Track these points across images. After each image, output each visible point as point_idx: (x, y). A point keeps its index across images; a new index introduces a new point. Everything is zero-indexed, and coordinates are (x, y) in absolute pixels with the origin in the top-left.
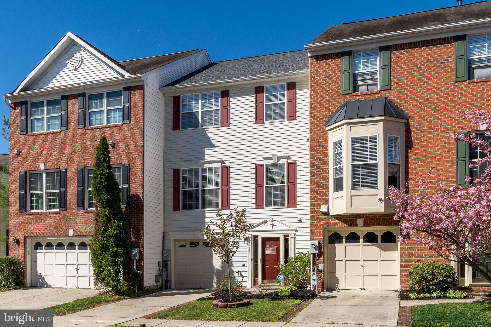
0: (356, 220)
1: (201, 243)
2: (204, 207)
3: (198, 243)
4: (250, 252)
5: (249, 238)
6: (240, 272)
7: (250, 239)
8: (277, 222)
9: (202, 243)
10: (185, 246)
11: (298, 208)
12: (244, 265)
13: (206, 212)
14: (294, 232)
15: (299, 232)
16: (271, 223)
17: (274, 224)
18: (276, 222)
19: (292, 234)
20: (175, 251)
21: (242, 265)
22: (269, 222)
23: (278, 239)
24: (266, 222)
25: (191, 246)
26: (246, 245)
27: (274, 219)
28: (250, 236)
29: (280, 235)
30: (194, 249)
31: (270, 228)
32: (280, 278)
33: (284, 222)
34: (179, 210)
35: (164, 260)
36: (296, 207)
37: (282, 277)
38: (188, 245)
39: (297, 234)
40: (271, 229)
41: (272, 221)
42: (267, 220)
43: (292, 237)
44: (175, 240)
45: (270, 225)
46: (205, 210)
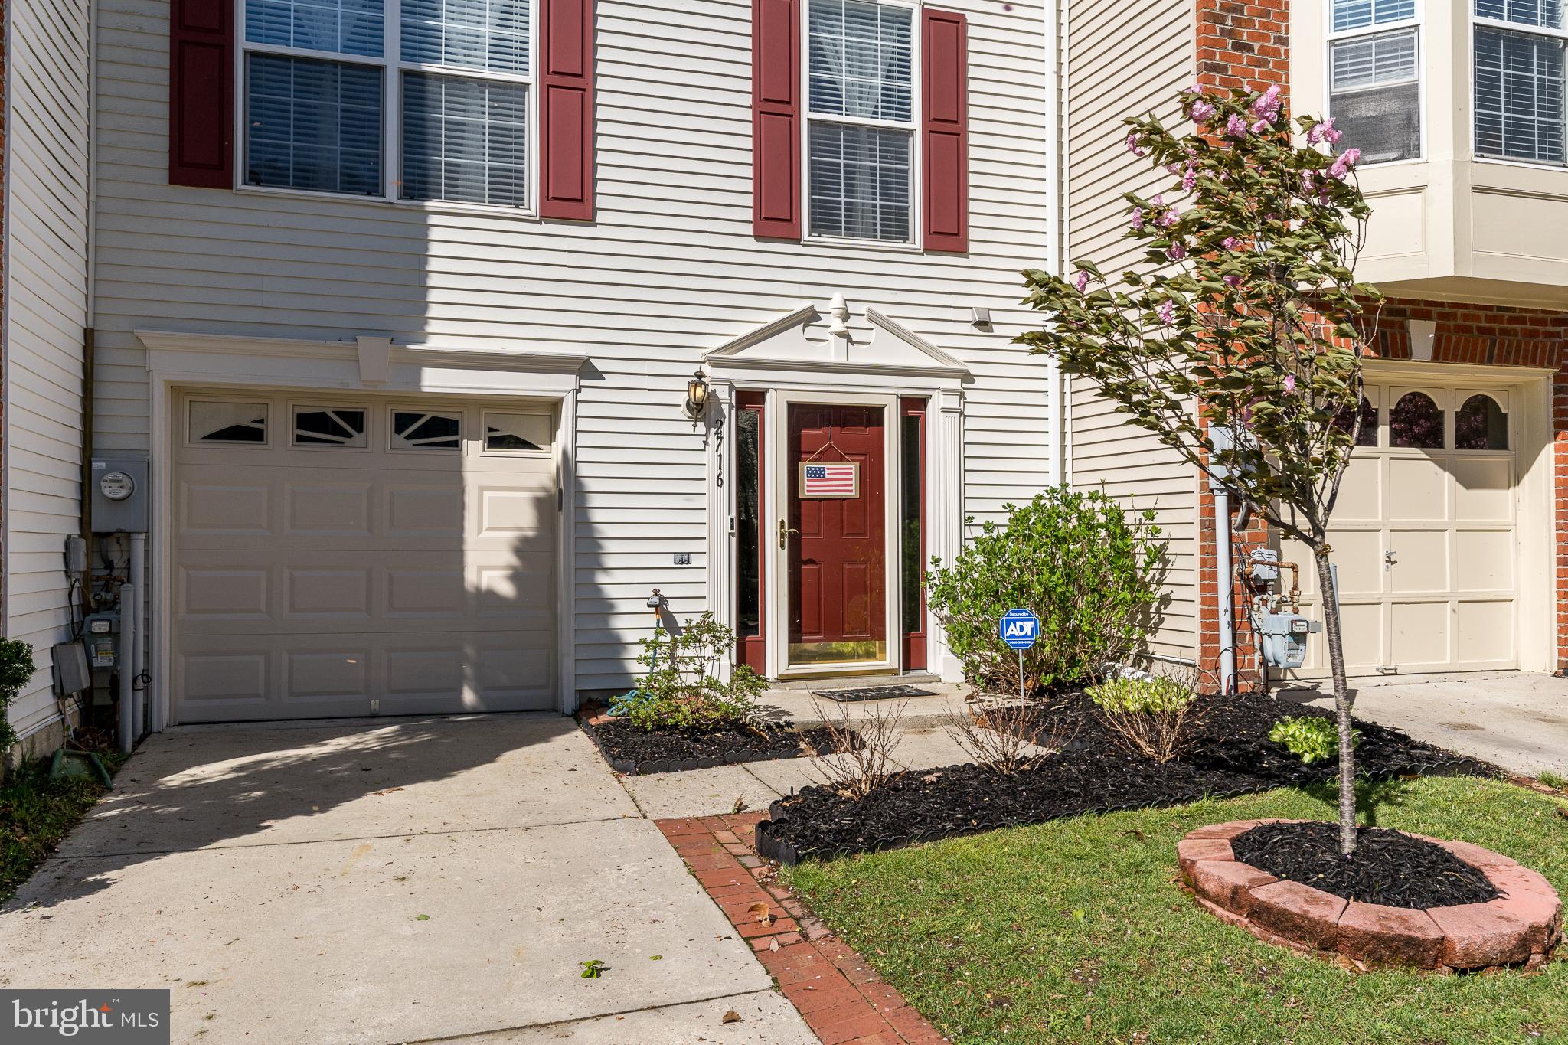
0: (1403, 327)
1: (379, 423)
2: (418, 186)
3: (356, 420)
4: (720, 482)
5: (718, 401)
6: (663, 600)
7: (725, 407)
8: (867, 324)
9: (390, 424)
10: (250, 434)
11: (973, 261)
12: (684, 560)
13: (433, 220)
14: (955, 384)
15: (979, 383)
16: (837, 325)
17: (855, 335)
18: (863, 322)
19: (947, 392)
20: (177, 463)
21: (669, 561)
22: (825, 320)
23: (872, 416)
24: (810, 317)
25: (300, 439)
26: (698, 443)
27: (852, 308)
28: (723, 393)
29: (884, 394)
30: (322, 456)
31: (832, 352)
32: (1017, 633)
33: (909, 326)
34: (227, 183)
35: (96, 527)
36: (962, 251)
37: (1029, 625)
38: (281, 426)
39: (970, 396)
40: (842, 360)
41: (846, 316)
42: (819, 306)
43: (946, 410)
44: (179, 392)
45: (832, 338)
46: (431, 205)
